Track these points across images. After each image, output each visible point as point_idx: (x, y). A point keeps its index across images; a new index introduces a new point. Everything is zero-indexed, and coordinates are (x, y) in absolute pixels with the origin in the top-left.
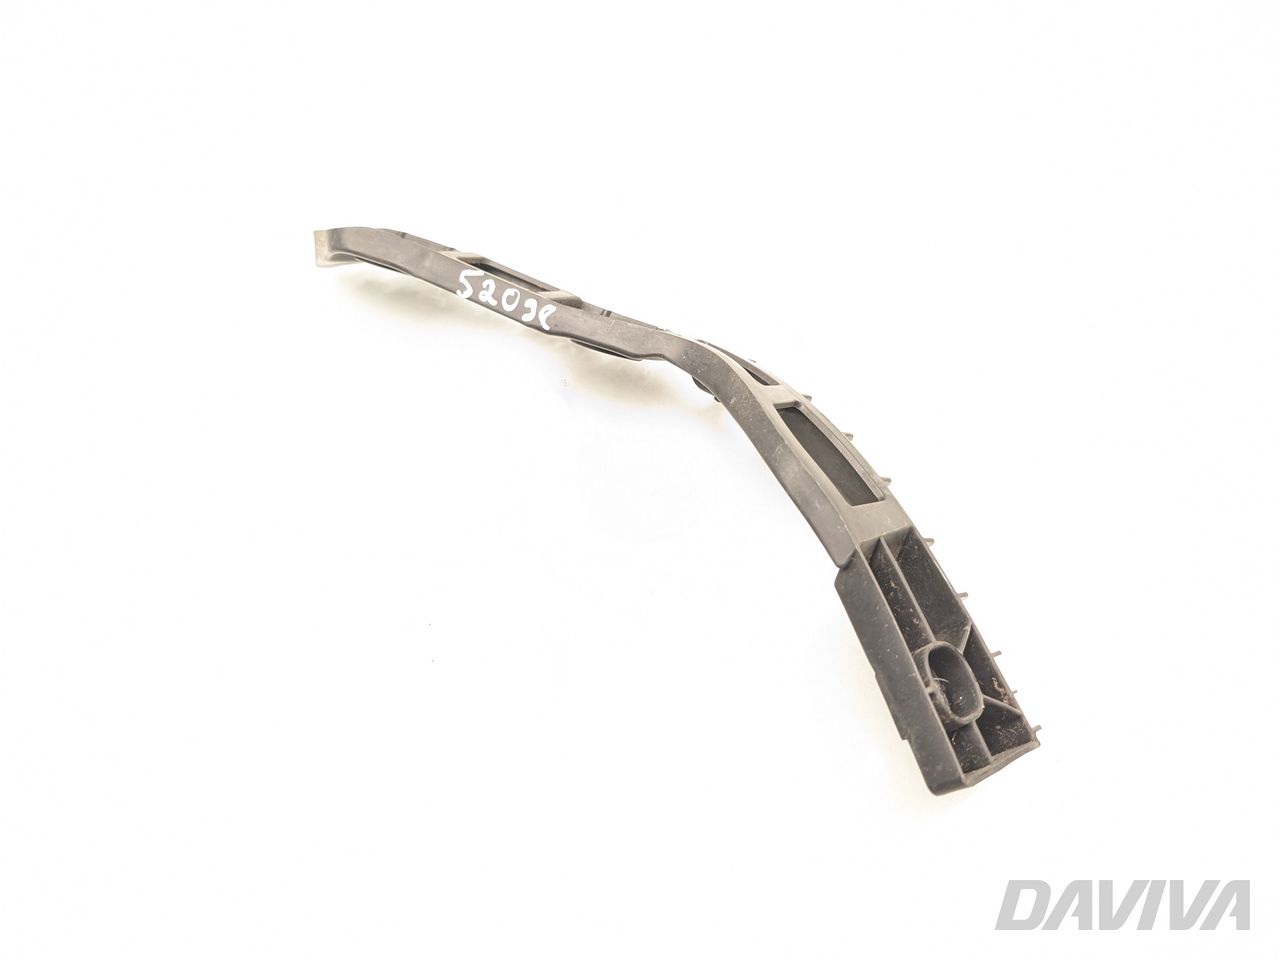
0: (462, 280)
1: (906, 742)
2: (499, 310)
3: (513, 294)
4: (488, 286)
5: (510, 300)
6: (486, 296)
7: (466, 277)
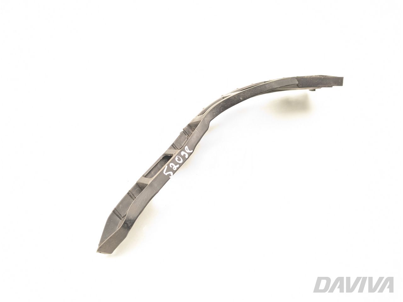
0: (166, 174)
1: (333, 87)
2: (181, 165)
3: (177, 158)
4: (172, 166)
5: (179, 160)
6: (175, 167)
7: (166, 173)
